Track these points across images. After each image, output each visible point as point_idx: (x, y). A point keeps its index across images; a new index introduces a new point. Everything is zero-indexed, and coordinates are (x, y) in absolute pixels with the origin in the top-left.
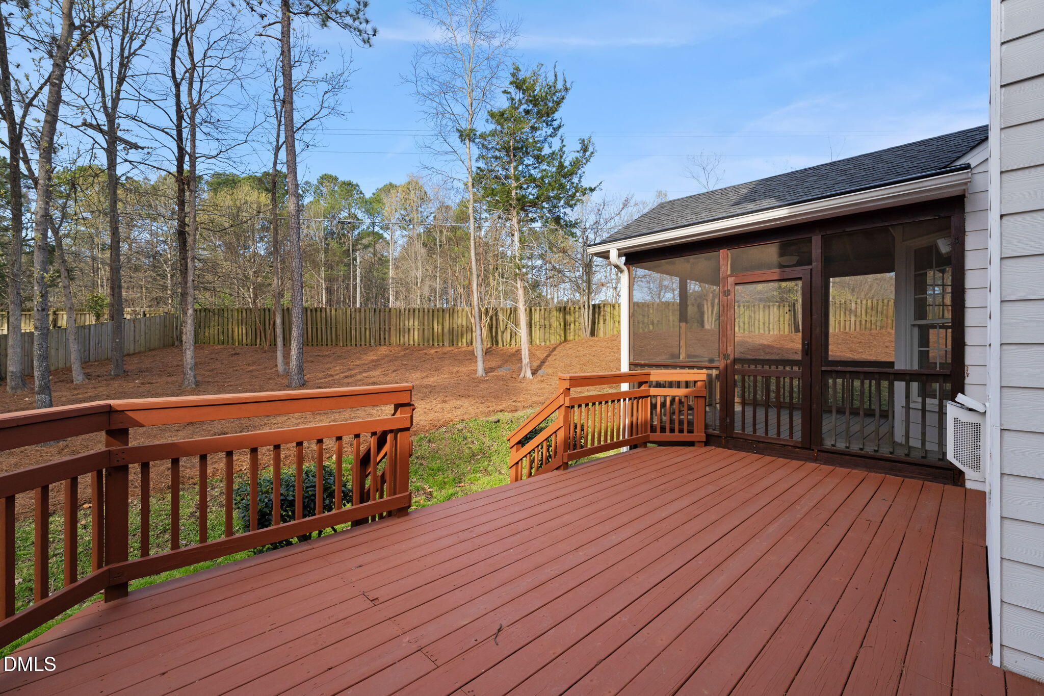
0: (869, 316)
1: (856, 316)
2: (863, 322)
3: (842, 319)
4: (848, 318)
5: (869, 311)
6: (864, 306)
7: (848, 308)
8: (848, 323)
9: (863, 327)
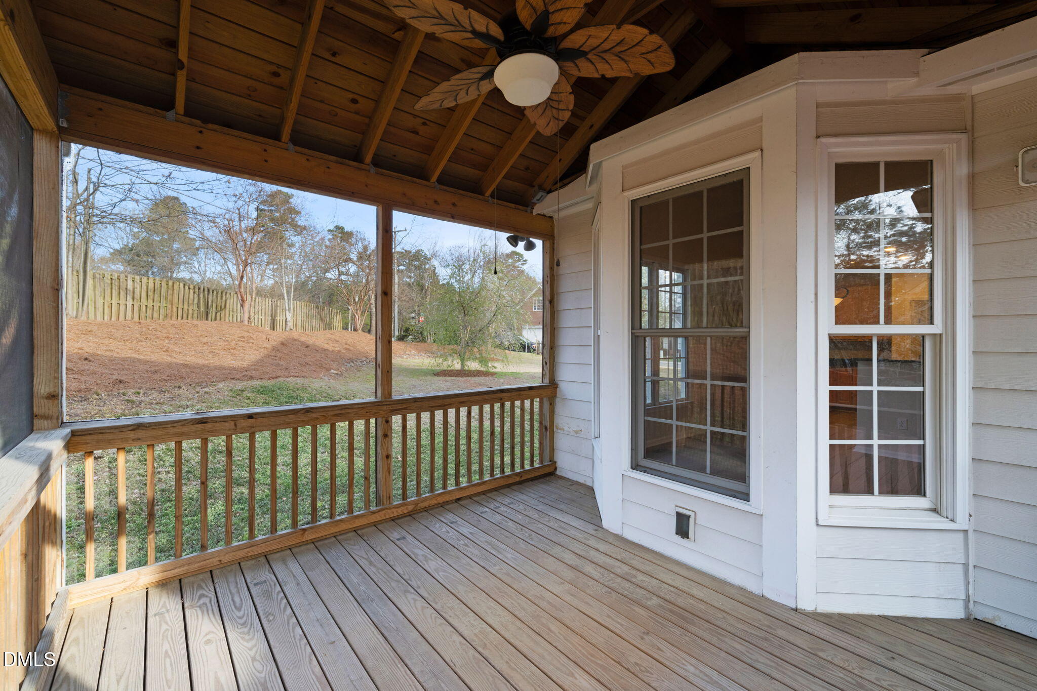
0: (150, 301)
1: (133, 299)
2: (143, 308)
3: (114, 302)
4: (122, 302)
5: (151, 293)
6: (144, 287)
7: (123, 286)
8: (122, 308)
9: (143, 315)
